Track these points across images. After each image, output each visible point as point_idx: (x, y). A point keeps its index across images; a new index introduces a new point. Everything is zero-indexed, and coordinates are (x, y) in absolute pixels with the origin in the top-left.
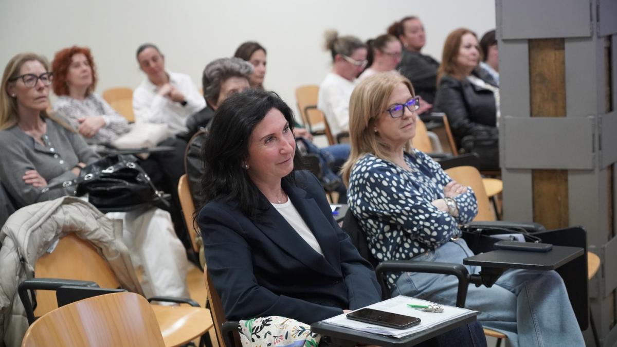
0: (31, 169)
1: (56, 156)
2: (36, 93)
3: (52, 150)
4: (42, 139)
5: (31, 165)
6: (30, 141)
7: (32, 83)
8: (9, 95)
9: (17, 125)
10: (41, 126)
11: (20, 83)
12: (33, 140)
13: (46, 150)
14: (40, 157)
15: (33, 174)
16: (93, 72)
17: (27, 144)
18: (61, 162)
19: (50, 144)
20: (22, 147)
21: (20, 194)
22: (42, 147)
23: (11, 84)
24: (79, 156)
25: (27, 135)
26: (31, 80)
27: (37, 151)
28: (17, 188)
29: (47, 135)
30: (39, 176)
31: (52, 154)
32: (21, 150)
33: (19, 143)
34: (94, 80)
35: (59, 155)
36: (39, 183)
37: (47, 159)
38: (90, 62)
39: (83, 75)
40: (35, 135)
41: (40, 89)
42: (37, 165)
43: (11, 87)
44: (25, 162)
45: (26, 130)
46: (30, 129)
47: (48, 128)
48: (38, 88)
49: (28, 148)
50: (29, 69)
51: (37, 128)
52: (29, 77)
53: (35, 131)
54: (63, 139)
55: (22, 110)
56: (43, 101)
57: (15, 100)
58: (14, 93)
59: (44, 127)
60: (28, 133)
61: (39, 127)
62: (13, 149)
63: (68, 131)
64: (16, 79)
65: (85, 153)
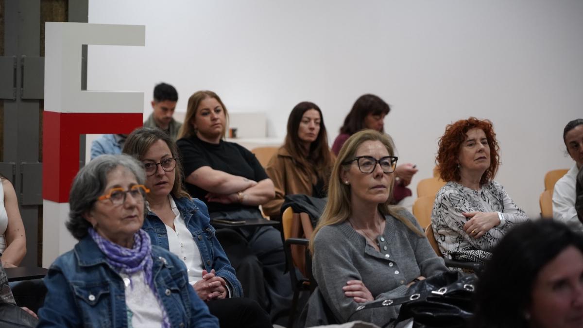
0: (356, 278)
1: (391, 265)
2: (373, 181)
3: (387, 256)
4: (377, 241)
5: (357, 274)
6: (359, 242)
7: (369, 169)
8: (341, 181)
9: (347, 220)
10: (379, 224)
11: (355, 167)
12: (365, 240)
13: (381, 256)
14: (369, 264)
15: (357, 284)
16: (493, 154)
17: (356, 246)
18: (397, 272)
19: (386, 248)
20: (348, 248)
21: (338, 308)
22: (375, 251)
23: (344, 168)
24: (421, 267)
25: (358, 234)
26: (368, 164)
27: (367, 256)
28: (334, 301)
29: (384, 236)
30: (365, 288)
31: (386, 262)
32: (347, 253)
33: (345, 243)
34: (494, 163)
35: (394, 263)
36: (361, 297)
37: (380, 266)
38: (490, 139)
39: (478, 155)
40: (368, 235)
41: (378, 176)
42: (364, 274)
43: (345, 172)
44: (350, 268)
45: (358, 228)
46: (364, 227)
47: (387, 228)
48: (375, 174)
49: (357, 251)
50: (368, 150)
51: (372, 227)
52: (367, 160)
53: (369, 231)
54: (404, 244)
55: (355, 201)
56: (381, 192)
57: (348, 189)
58: (348, 181)
59: (382, 226)
60: (360, 232)
61: (376, 225)
62: (336, 251)
63: (413, 234)
64: (350, 163)
65: (430, 264)
